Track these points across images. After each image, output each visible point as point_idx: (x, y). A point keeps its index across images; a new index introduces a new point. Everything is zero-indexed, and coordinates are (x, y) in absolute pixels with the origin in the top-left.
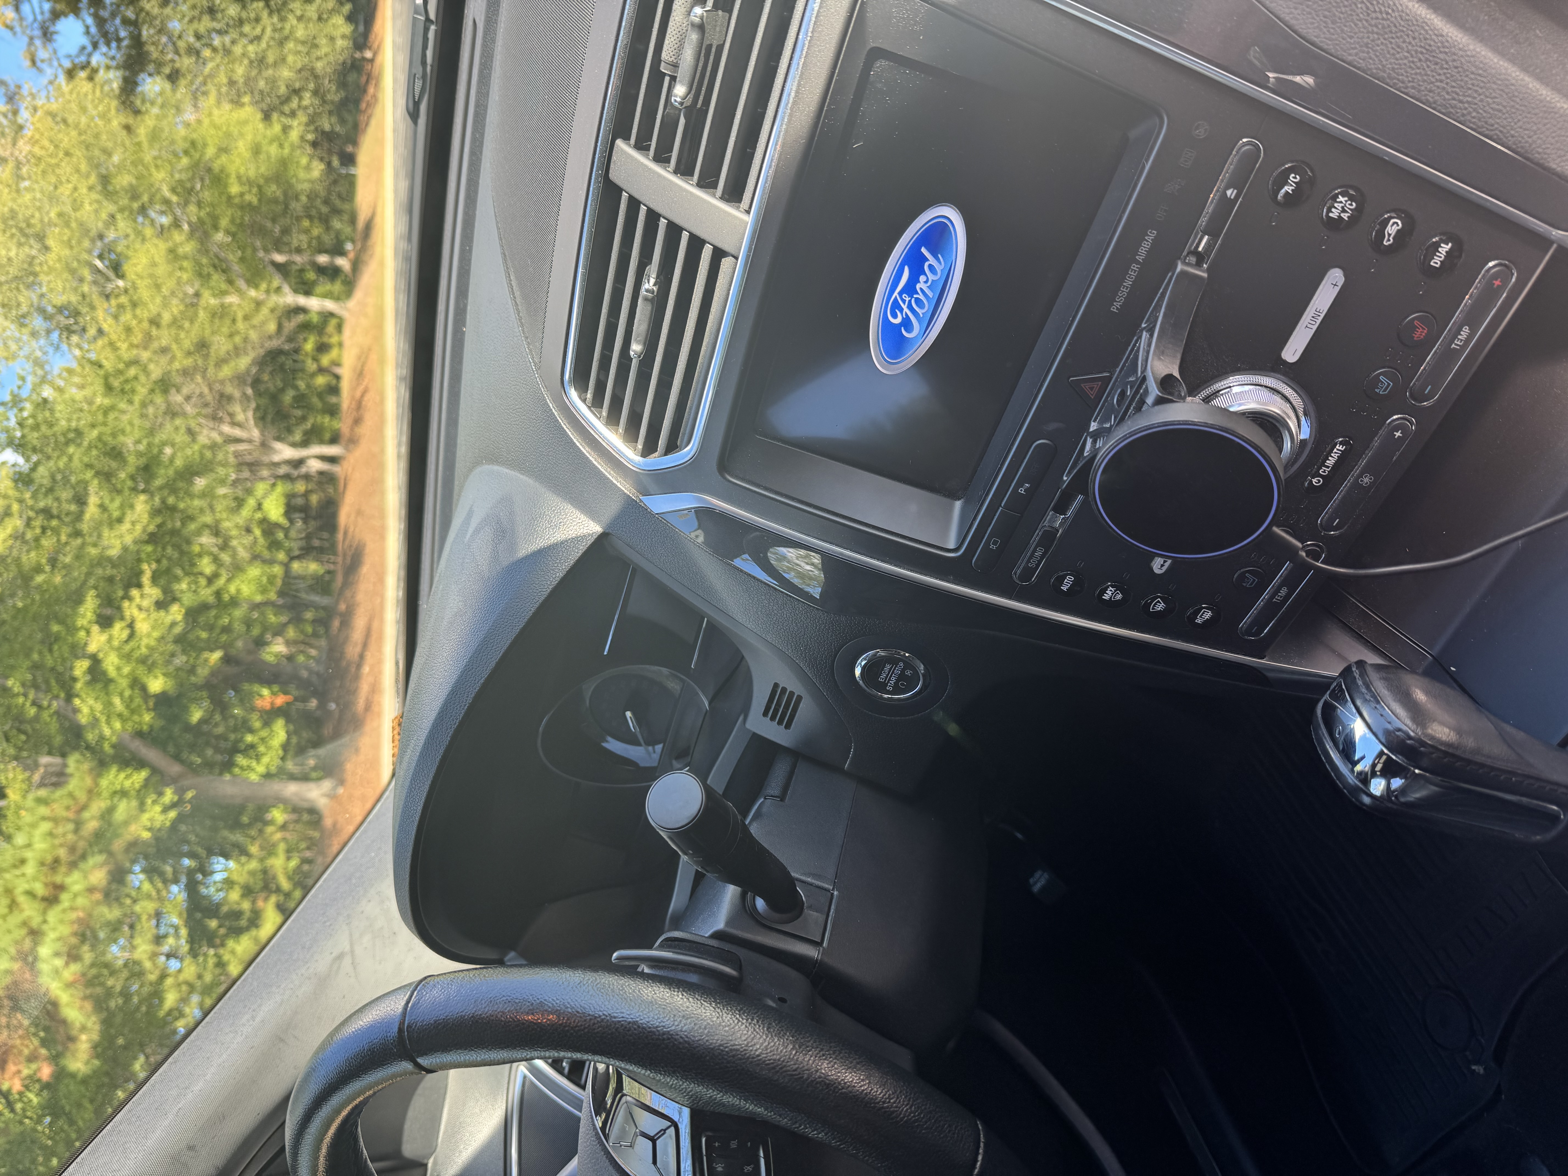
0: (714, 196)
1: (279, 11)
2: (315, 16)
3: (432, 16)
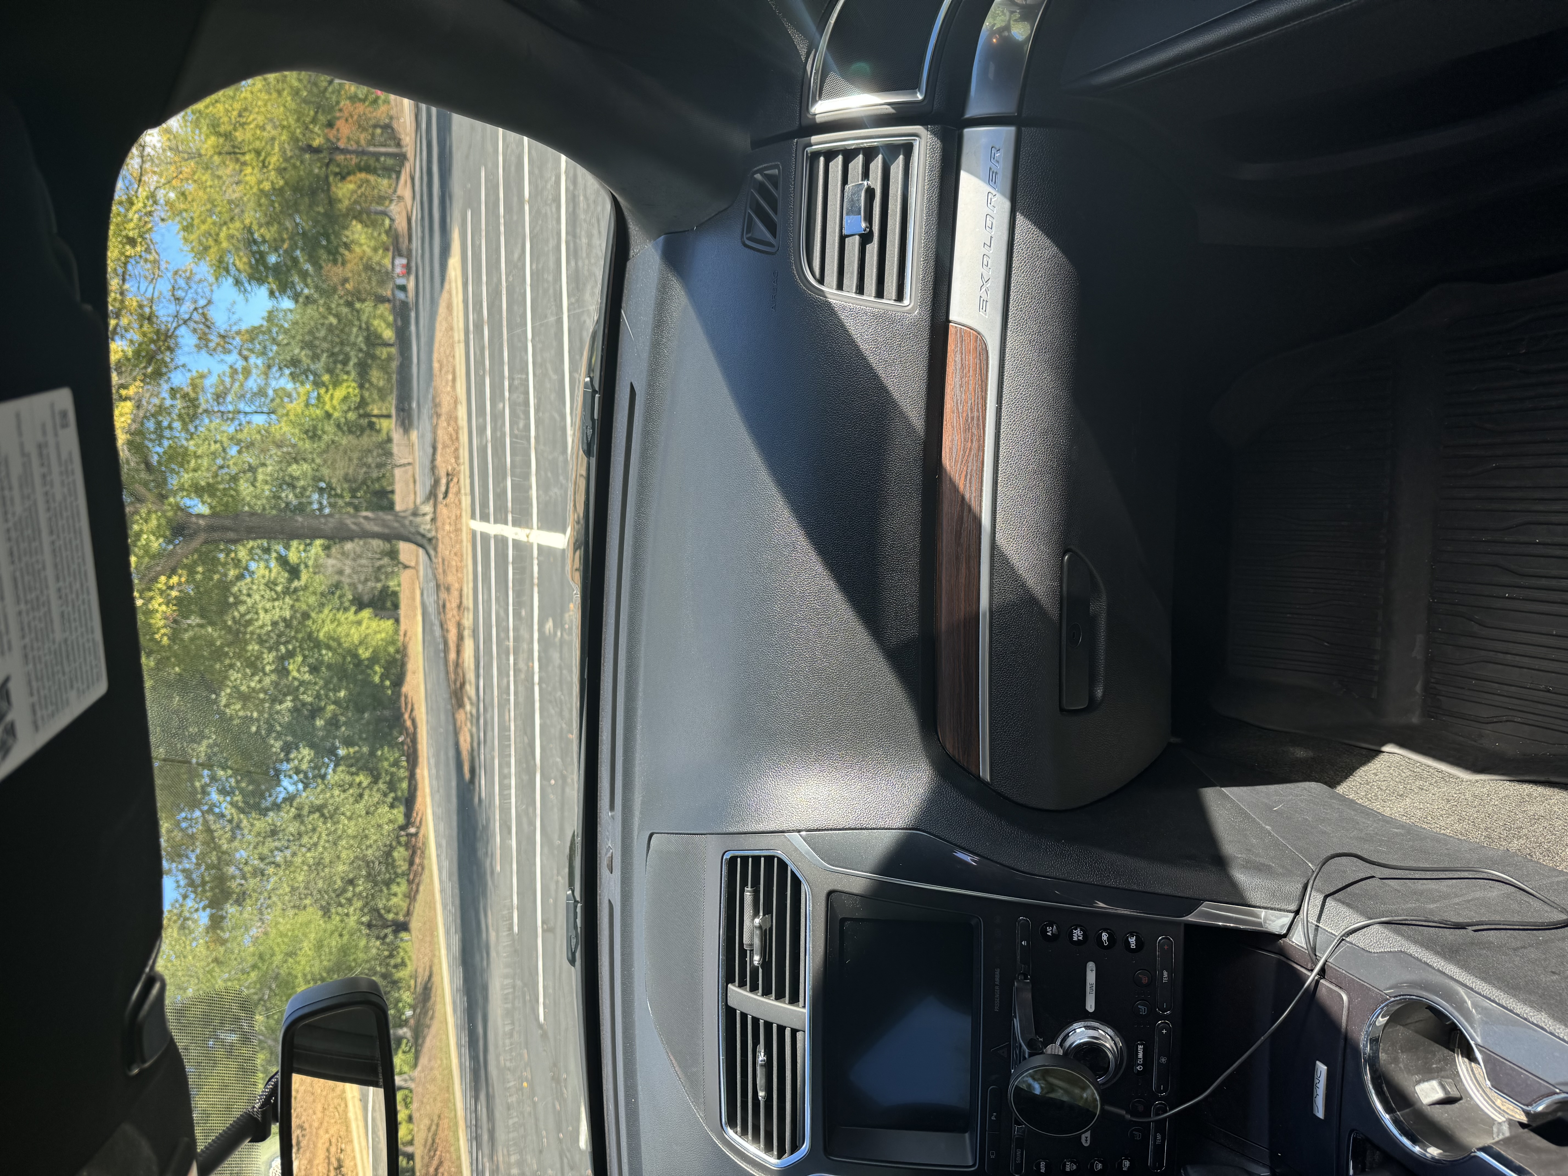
0: (785, 1003)
1: (331, 817)
2: (363, 813)
3: (578, 898)
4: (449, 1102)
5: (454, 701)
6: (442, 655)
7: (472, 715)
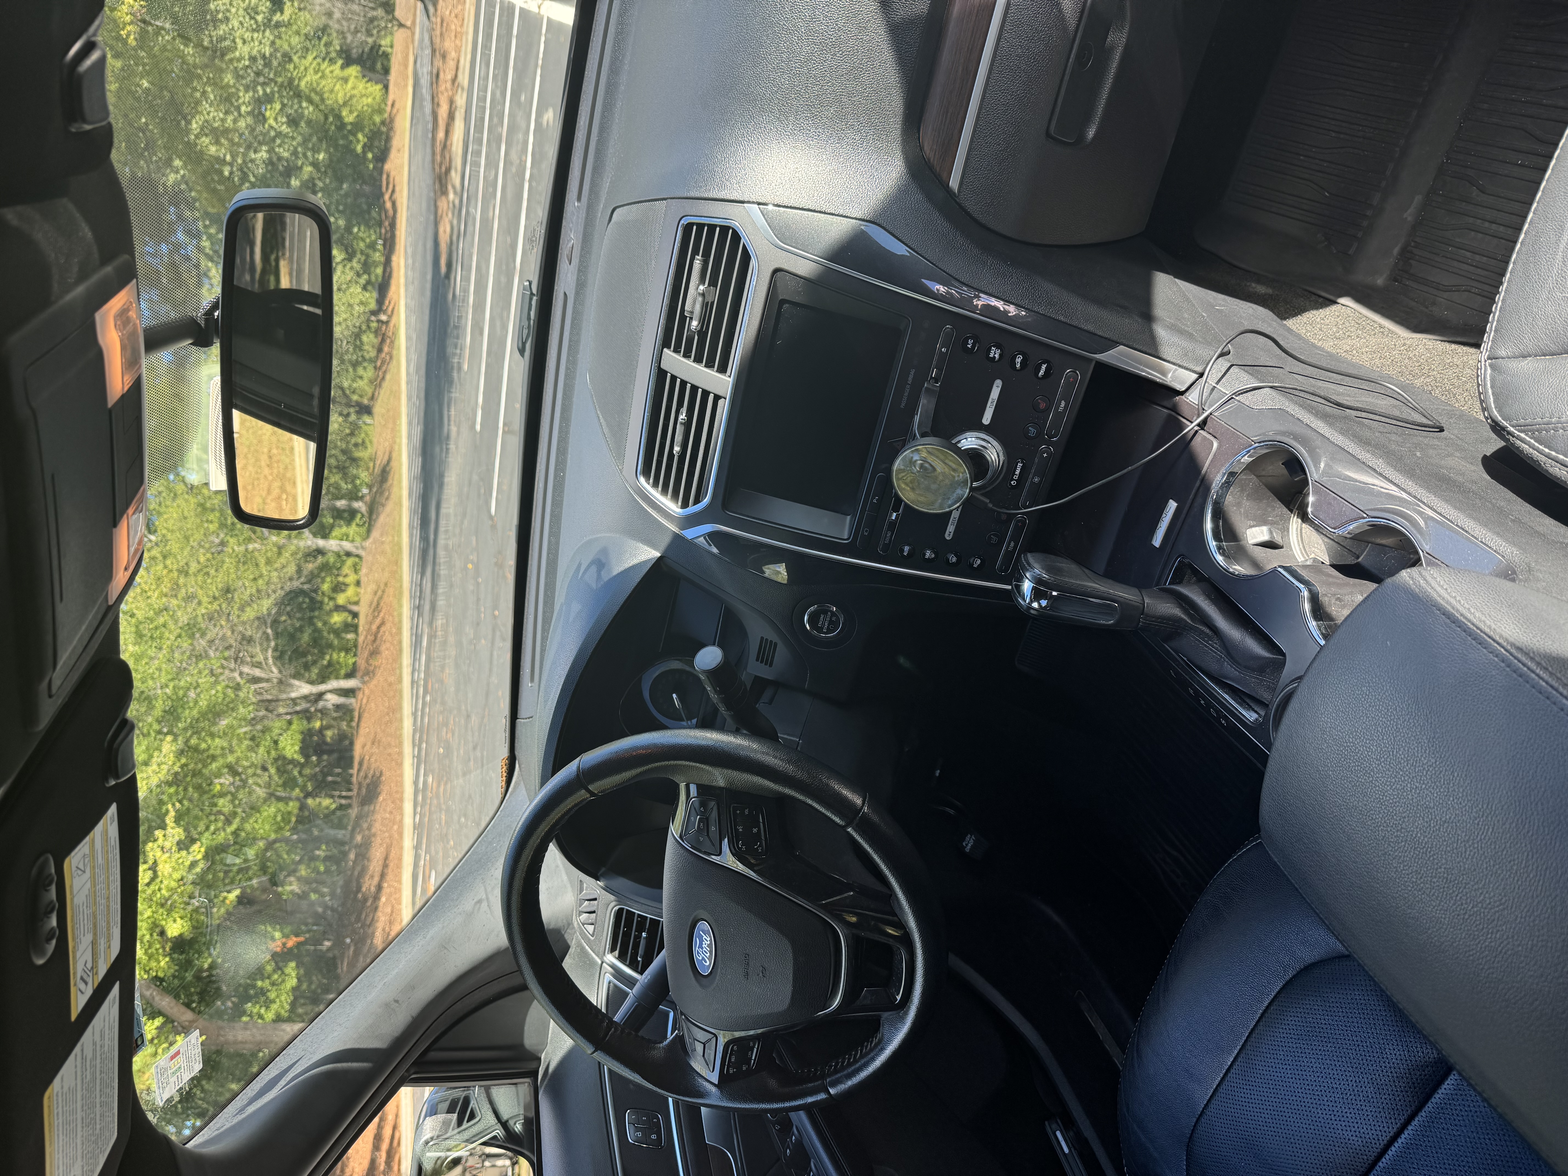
0: (713, 371)
3: (534, 291)
4: (396, 574)
5: (437, 186)
6: (430, 135)
7: (454, 206)
